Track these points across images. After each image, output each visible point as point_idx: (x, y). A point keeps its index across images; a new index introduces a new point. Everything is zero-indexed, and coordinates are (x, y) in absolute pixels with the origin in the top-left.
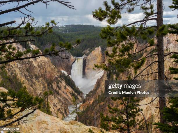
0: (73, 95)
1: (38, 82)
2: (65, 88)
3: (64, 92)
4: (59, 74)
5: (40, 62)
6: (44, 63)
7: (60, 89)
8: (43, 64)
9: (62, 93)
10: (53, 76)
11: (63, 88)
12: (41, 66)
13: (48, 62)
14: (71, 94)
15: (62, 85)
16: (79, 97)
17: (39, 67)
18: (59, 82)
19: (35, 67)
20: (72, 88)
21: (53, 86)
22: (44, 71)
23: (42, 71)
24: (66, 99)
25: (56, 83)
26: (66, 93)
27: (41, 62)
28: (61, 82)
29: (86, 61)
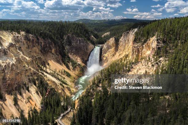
29: (103, 50)
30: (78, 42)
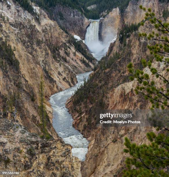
0: (83, 62)
1: (40, 48)
2: (75, 54)
3: (73, 59)
4: (67, 39)
5: (44, 25)
6: (49, 26)
7: (68, 56)
8: (48, 28)
9: (71, 61)
10: (60, 41)
11: (72, 55)
12: (46, 30)
13: (54, 26)
14: (81, 61)
15: (70, 52)
16: (91, 64)
17: (43, 31)
18: (67, 48)
19: (38, 31)
20: (83, 54)
21: (60, 53)
22: (50, 36)
23: (47, 36)
24: (75, 67)
25: (63, 49)
26: (76, 60)
27: (46, 26)
28: (70, 48)
29: (103, 24)
30: (72, 15)
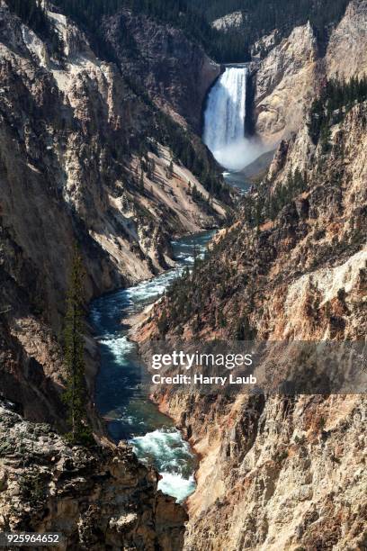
0: (195, 197)
2: (169, 171)
3: (162, 187)
7: (149, 176)
9: (157, 190)
11: (160, 174)
14: (188, 193)
16: (216, 205)
18: (146, 152)
20: (194, 172)
24: (170, 212)
26: (172, 192)
28: (155, 152)
29: (260, 79)
